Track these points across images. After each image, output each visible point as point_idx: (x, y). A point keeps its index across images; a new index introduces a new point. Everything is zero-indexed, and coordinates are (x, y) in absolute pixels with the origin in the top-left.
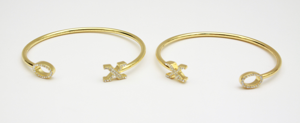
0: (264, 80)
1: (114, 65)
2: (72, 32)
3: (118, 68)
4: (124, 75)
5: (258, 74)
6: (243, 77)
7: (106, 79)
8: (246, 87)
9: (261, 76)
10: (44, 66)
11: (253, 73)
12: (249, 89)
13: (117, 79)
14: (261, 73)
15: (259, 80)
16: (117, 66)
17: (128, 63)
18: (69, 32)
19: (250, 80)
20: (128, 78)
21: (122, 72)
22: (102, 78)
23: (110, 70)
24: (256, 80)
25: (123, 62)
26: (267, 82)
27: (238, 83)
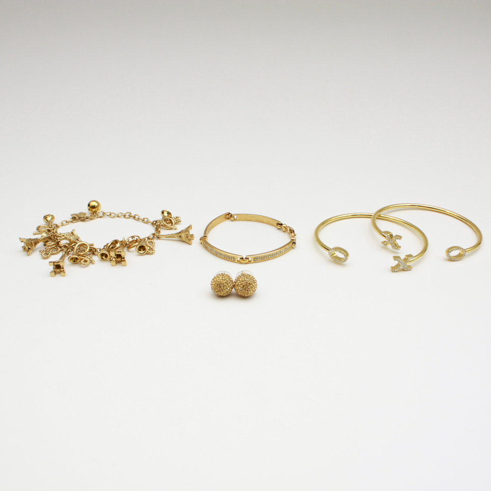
0: (467, 253)
1: (403, 257)
2: (355, 216)
3: (406, 260)
4: (409, 266)
5: (462, 249)
6: (449, 250)
7: (394, 269)
8: (451, 259)
9: (464, 250)
10: (341, 252)
11: (458, 248)
12: (453, 261)
13: (403, 270)
14: (464, 248)
15: (462, 253)
16: (405, 258)
17: (414, 256)
18: (352, 217)
19: (455, 253)
20: (414, 269)
21: (408, 264)
22: (390, 268)
23: (399, 261)
24: (460, 253)
25: (410, 256)
26: (469, 255)
27: (444, 255)
